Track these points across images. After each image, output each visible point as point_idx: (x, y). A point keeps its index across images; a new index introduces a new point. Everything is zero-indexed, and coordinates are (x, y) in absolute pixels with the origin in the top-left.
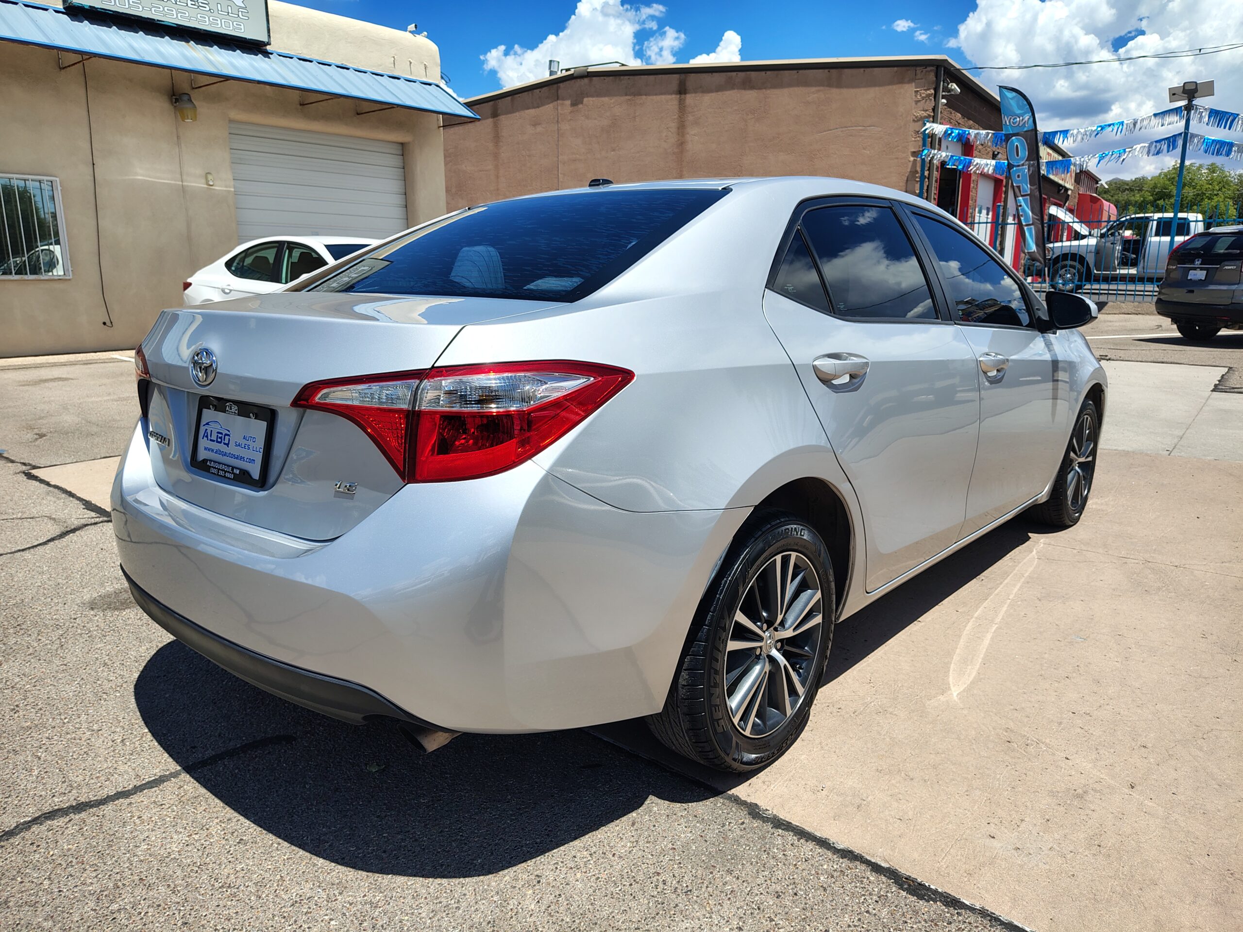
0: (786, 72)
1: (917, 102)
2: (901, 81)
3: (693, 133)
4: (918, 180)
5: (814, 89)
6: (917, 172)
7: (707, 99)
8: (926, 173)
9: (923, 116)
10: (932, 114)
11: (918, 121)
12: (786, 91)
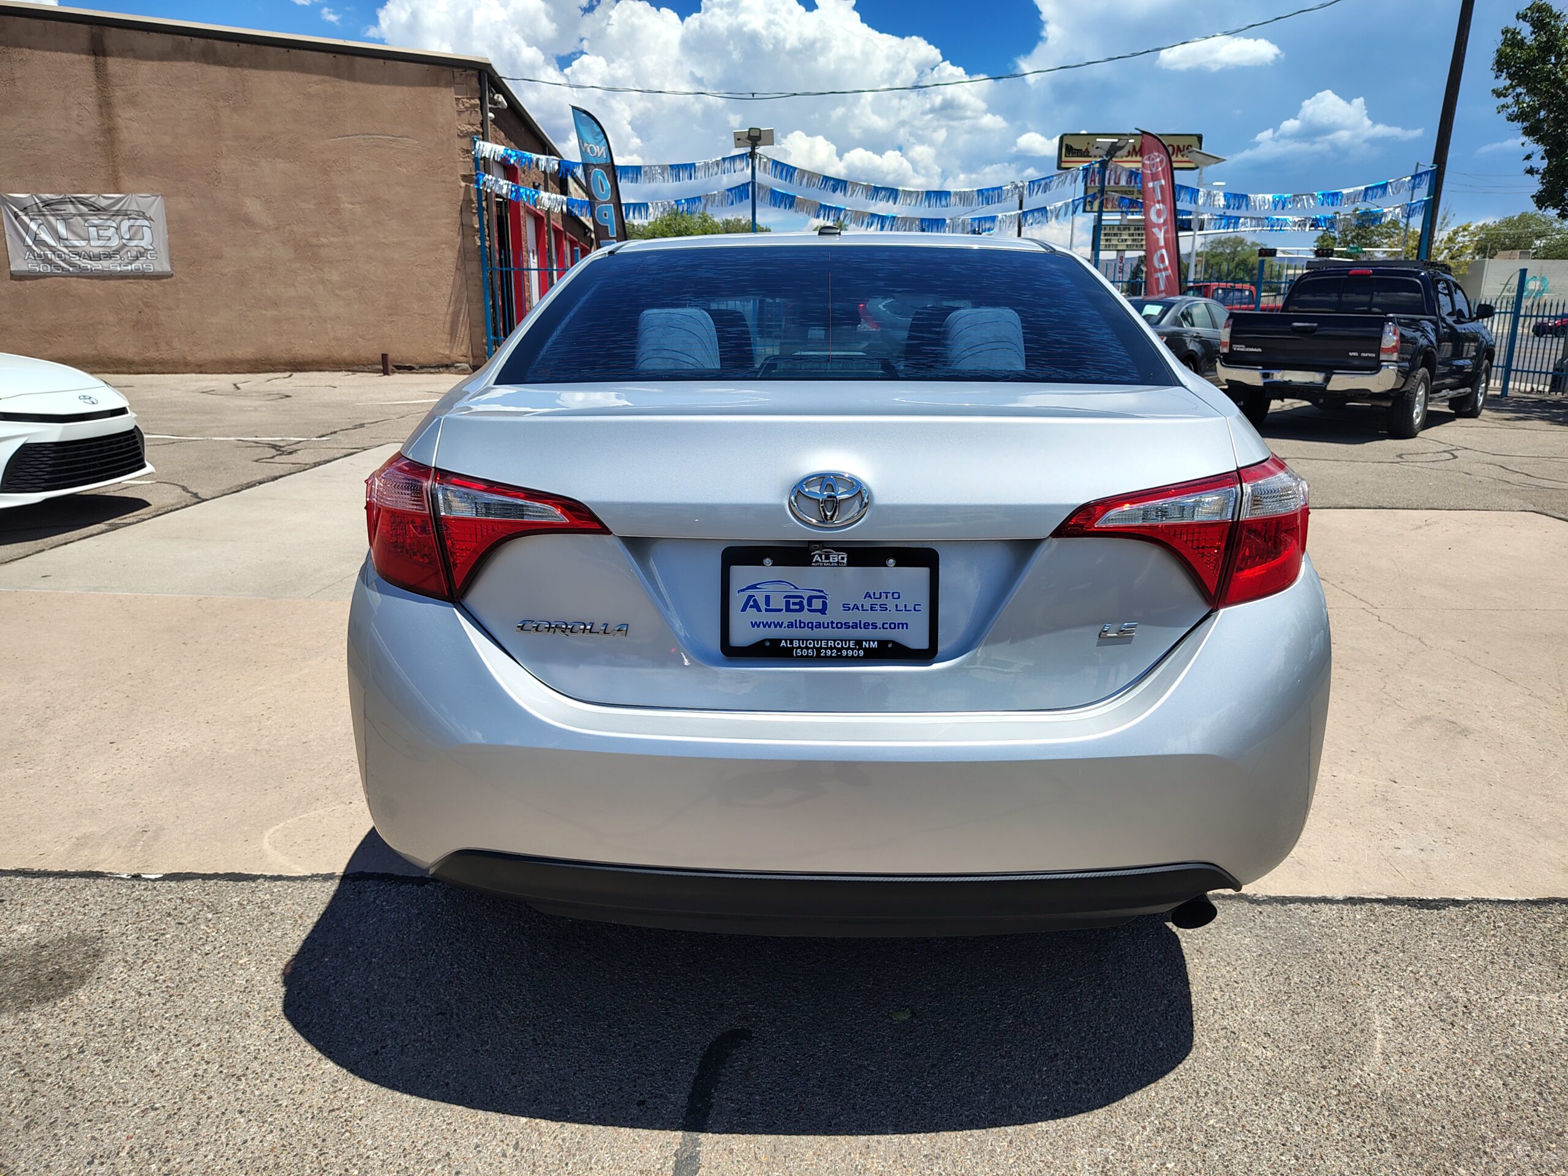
0: (271, 48)
1: (460, 112)
2: (436, 83)
3: (128, 116)
4: (474, 211)
5: (315, 78)
6: (471, 201)
7: (146, 68)
8: (484, 204)
9: (469, 131)
10: (481, 130)
11: (464, 136)
12: (274, 74)
